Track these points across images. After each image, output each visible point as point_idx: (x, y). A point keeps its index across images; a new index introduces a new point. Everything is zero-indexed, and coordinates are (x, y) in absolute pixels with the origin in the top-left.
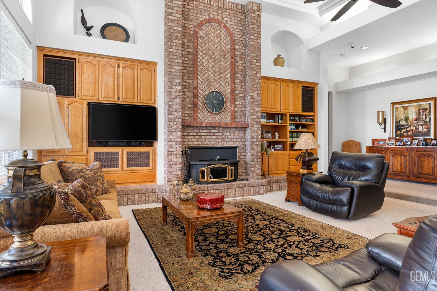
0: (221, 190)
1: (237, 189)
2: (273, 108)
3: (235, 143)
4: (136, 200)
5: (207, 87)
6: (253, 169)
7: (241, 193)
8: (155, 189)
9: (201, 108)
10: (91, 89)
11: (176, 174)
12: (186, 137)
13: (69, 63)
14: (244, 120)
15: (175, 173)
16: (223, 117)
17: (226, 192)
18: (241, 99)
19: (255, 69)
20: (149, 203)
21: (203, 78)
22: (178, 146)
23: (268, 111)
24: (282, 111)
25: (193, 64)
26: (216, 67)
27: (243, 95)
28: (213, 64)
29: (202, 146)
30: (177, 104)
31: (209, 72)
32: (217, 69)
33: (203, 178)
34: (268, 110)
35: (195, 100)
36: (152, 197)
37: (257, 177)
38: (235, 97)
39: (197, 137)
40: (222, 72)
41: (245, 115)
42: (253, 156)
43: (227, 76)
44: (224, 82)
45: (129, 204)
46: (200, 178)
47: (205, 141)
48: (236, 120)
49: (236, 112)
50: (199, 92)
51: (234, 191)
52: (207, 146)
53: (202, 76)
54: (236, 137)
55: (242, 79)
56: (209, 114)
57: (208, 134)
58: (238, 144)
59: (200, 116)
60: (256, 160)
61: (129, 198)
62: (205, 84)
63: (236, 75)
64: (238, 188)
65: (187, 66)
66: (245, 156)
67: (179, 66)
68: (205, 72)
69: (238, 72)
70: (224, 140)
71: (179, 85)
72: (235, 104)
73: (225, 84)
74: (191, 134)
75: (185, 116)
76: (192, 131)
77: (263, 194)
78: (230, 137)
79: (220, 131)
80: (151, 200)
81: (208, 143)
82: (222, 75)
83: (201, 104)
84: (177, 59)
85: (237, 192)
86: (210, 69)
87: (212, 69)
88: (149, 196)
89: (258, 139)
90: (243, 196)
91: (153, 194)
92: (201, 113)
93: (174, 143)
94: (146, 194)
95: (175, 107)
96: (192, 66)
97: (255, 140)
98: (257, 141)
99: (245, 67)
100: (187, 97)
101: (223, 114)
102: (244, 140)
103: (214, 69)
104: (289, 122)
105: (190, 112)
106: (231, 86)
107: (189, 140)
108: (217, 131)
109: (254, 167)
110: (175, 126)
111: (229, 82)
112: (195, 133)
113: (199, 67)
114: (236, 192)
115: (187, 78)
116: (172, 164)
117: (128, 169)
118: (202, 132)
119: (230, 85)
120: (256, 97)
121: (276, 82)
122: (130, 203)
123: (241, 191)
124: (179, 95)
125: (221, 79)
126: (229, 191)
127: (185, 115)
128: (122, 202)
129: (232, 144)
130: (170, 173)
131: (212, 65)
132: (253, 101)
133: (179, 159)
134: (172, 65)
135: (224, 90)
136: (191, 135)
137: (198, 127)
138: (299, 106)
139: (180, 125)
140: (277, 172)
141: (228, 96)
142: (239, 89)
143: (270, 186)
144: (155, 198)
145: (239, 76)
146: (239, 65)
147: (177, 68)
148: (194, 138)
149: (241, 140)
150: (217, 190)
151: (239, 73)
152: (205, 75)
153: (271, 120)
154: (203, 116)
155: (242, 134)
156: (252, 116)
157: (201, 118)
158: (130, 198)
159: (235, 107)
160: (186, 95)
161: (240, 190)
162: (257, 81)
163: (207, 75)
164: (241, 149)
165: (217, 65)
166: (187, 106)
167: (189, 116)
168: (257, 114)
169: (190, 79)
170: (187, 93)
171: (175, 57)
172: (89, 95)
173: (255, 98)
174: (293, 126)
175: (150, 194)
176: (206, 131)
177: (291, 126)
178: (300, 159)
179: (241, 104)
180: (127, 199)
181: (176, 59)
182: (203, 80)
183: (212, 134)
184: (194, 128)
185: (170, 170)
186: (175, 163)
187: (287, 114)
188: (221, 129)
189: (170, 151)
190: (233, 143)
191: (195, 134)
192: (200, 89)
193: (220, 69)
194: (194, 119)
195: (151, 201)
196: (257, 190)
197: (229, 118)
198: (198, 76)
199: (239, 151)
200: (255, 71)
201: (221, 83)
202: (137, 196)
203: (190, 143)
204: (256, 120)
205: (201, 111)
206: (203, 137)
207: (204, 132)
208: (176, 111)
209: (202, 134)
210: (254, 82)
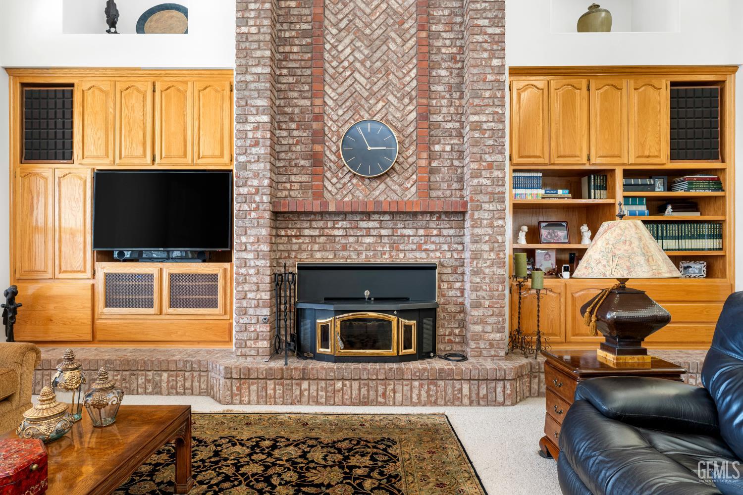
0: (366, 382)
1: (416, 383)
2: (562, 153)
3: (432, 255)
4: (164, 385)
5: (350, 113)
6: (479, 328)
7: (429, 396)
8: (205, 363)
9: (333, 167)
10: (99, 143)
11: (255, 331)
12: (294, 240)
13: (64, 95)
14: (458, 193)
15: (252, 329)
16: (396, 187)
17: (381, 389)
18: (450, 135)
19: (485, 45)
20: (192, 394)
21: (340, 90)
22: (260, 263)
23: (546, 165)
24: (598, 162)
25: (311, 59)
26: (375, 60)
27: (457, 125)
28: (366, 52)
29: (336, 261)
30: (258, 161)
31: (357, 75)
32: (379, 64)
33: (325, 344)
34: (547, 162)
35: (318, 148)
36: (199, 382)
37: (493, 353)
38: (431, 133)
39: (322, 239)
40: (393, 68)
41: (461, 180)
42: (479, 293)
43: (408, 79)
44: (398, 95)
45: (147, 391)
46: (318, 344)
47: (344, 248)
48: (434, 194)
49: (432, 171)
50: (329, 128)
51: (405, 388)
52: (349, 261)
53: (335, 85)
54: (433, 239)
55: (452, 81)
56: (354, 181)
57: (351, 232)
58: (439, 257)
59: (330, 187)
60: (487, 303)
61: (148, 378)
62: (344, 106)
63: (434, 74)
64: (420, 379)
65: (297, 65)
66: (462, 291)
67: (264, 65)
68: (344, 74)
69: (440, 65)
70: (398, 247)
71: (263, 113)
72: (430, 150)
73: (401, 100)
74: (307, 232)
75: (291, 190)
76: (308, 225)
77: (503, 404)
78: (416, 239)
79: (384, 224)
80: (198, 388)
81: (352, 253)
82: (391, 77)
83: (333, 158)
84: (259, 48)
85: (416, 391)
86: (358, 65)
87: (365, 66)
88: (193, 377)
89: (496, 245)
90: (435, 404)
91: (202, 374)
92: (334, 180)
93: (251, 256)
94: (187, 374)
95: (254, 167)
96: (309, 64)
97: (486, 247)
98: (492, 250)
99: (461, 47)
100: (297, 143)
101: (395, 179)
102: (460, 247)
103: (368, 64)
104: (620, 193)
105: (305, 178)
106: (419, 104)
107: (300, 248)
108: (375, 223)
109: (482, 322)
110: (253, 214)
111: (414, 93)
112: (318, 230)
113: (327, 65)
114: (411, 392)
115: (296, 94)
116: (245, 305)
117: (172, 310)
118: (333, 228)
119: (414, 102)
120: (489, 124)
121: (575, 81)
122: (150, 390)
123: (429, 389)
124: (264, 138)
125: (390, 88)
126: (391, 387)
127: (291, 186)
128: (135, 385)
129: (420, 258)
130: (241, 327)
131: (363, 54)
132: (476, 135)
133: (263, 294)
134: (247, 66)
135: (398, 115)
136: (306, 234)
137: (323, 214)
138: (659, 144)
139: (265, 210)
140: (579, 339)
141: (411, 129)
142: (444, 110)
143: (536, 380)
144: (205, 383)
145: (443, 73)
146: (445, 45)
147: (259, 70)
148: (315, 243)
149: (449, 247)
150: (354, 380)
151: (444, 65)
152: (345, 84)
153: (560, 192)
154: (339, 185)
155: (452, 232)
156: (476, 181)
157: (334, 191)
158: (150, 378)
159: (430, 158)
160: (293, 137)
161: (426, 387)
162: (490, 78)
163: (350, 81)
164: (449, 270)
165: (378, 52)
166: (296, 165)
167: (304, 187)
168: (491, 173)
169: (304, 98)
170: (295, 133)
171: (255, 46)
172: (95, 154)
173: (485, 126)
174: (641, 204)
175: (195, 374)
176: (346, 224)
177: (634, 204)
178: (591, 313)
179: (448, 148)
180: (144, 380)
181: (255, 49)
182: (340, 94)
183: (364, 232)
184: (313, 217)
185: (241, 321)
186: (254, 303)
187: (614, 170)
188: (387, 217)
189: (242, 274)
190: (424, 255)
191: (317, 233)
192: (331, 119)
193: (386, 62)
194: (314, 194)
195: (196, 390)
196: (483, 392)
197: (414, 189)
198: (327, 88)
199: (444, 277)
200: (486, 50)
201: (391, 98)
202: (165, 375)
203: (304, 255)
204: (490, 189)
205: (335, 174)
206: (337, 239)
207: (340, 226)
208: (256, 176)
209: (336, 232)
210: (481, 83)
